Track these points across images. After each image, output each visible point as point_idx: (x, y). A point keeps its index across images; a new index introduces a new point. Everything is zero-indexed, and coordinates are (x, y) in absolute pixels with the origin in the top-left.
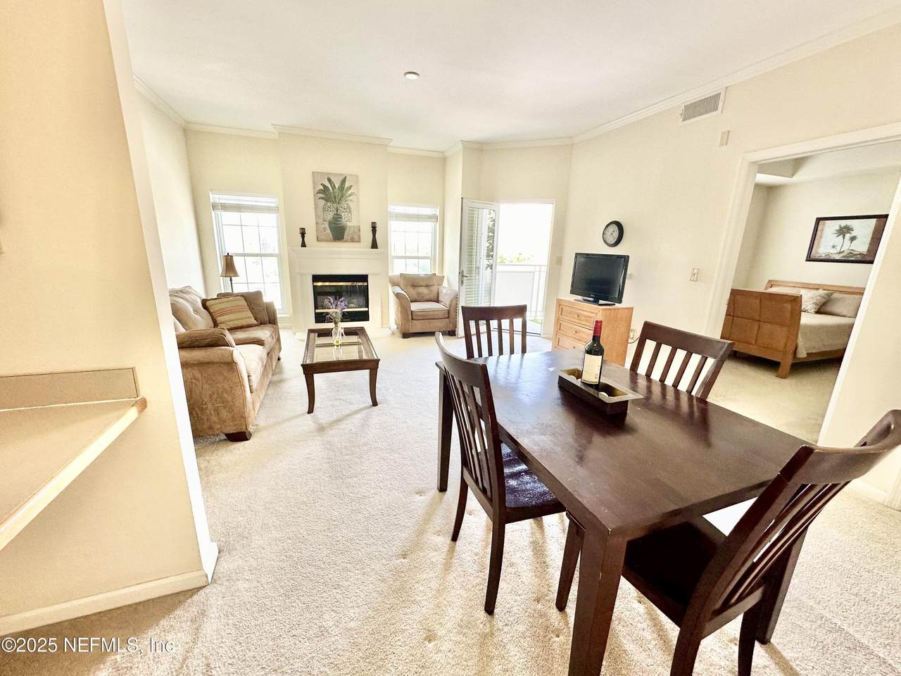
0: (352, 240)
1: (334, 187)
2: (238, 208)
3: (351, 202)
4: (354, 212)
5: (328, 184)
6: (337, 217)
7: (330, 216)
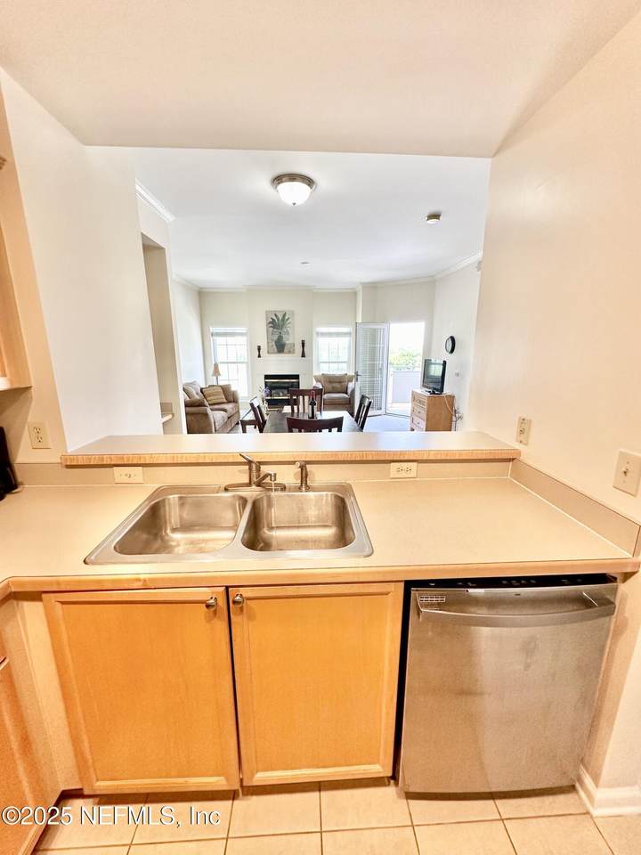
0: (289, 352)
1: (278, 320)
2: (225, 334)
3: (289, 328)
4: (291, 334)
5: (275, 318)
6: (280, 338)
7: (276, 338)
